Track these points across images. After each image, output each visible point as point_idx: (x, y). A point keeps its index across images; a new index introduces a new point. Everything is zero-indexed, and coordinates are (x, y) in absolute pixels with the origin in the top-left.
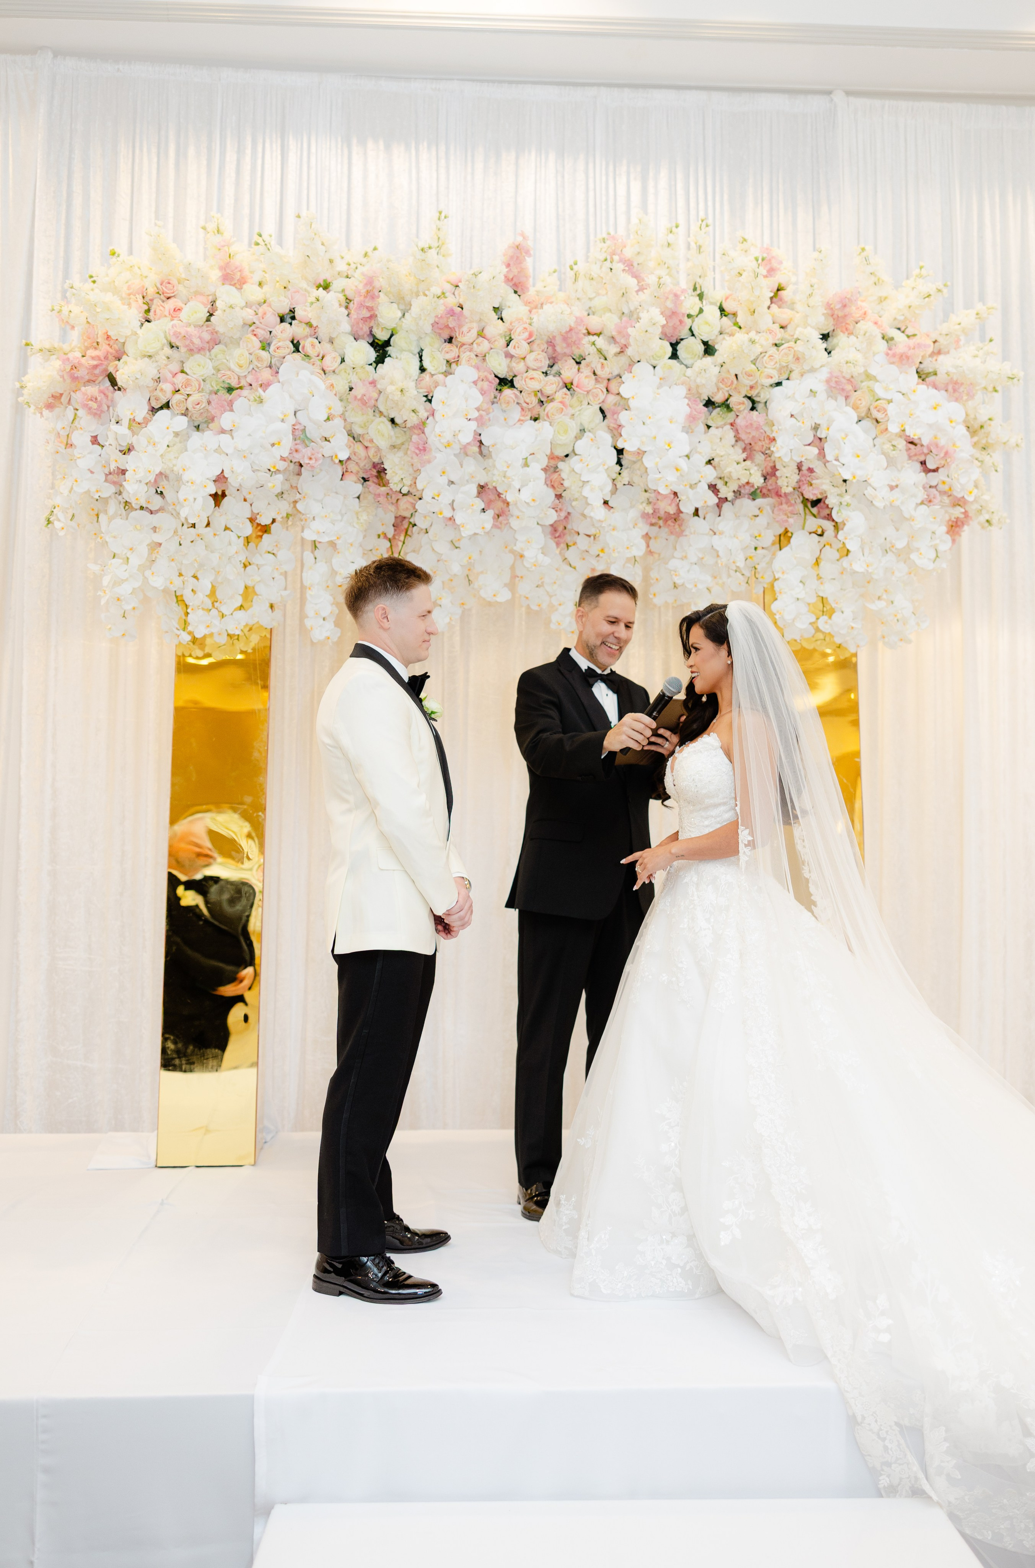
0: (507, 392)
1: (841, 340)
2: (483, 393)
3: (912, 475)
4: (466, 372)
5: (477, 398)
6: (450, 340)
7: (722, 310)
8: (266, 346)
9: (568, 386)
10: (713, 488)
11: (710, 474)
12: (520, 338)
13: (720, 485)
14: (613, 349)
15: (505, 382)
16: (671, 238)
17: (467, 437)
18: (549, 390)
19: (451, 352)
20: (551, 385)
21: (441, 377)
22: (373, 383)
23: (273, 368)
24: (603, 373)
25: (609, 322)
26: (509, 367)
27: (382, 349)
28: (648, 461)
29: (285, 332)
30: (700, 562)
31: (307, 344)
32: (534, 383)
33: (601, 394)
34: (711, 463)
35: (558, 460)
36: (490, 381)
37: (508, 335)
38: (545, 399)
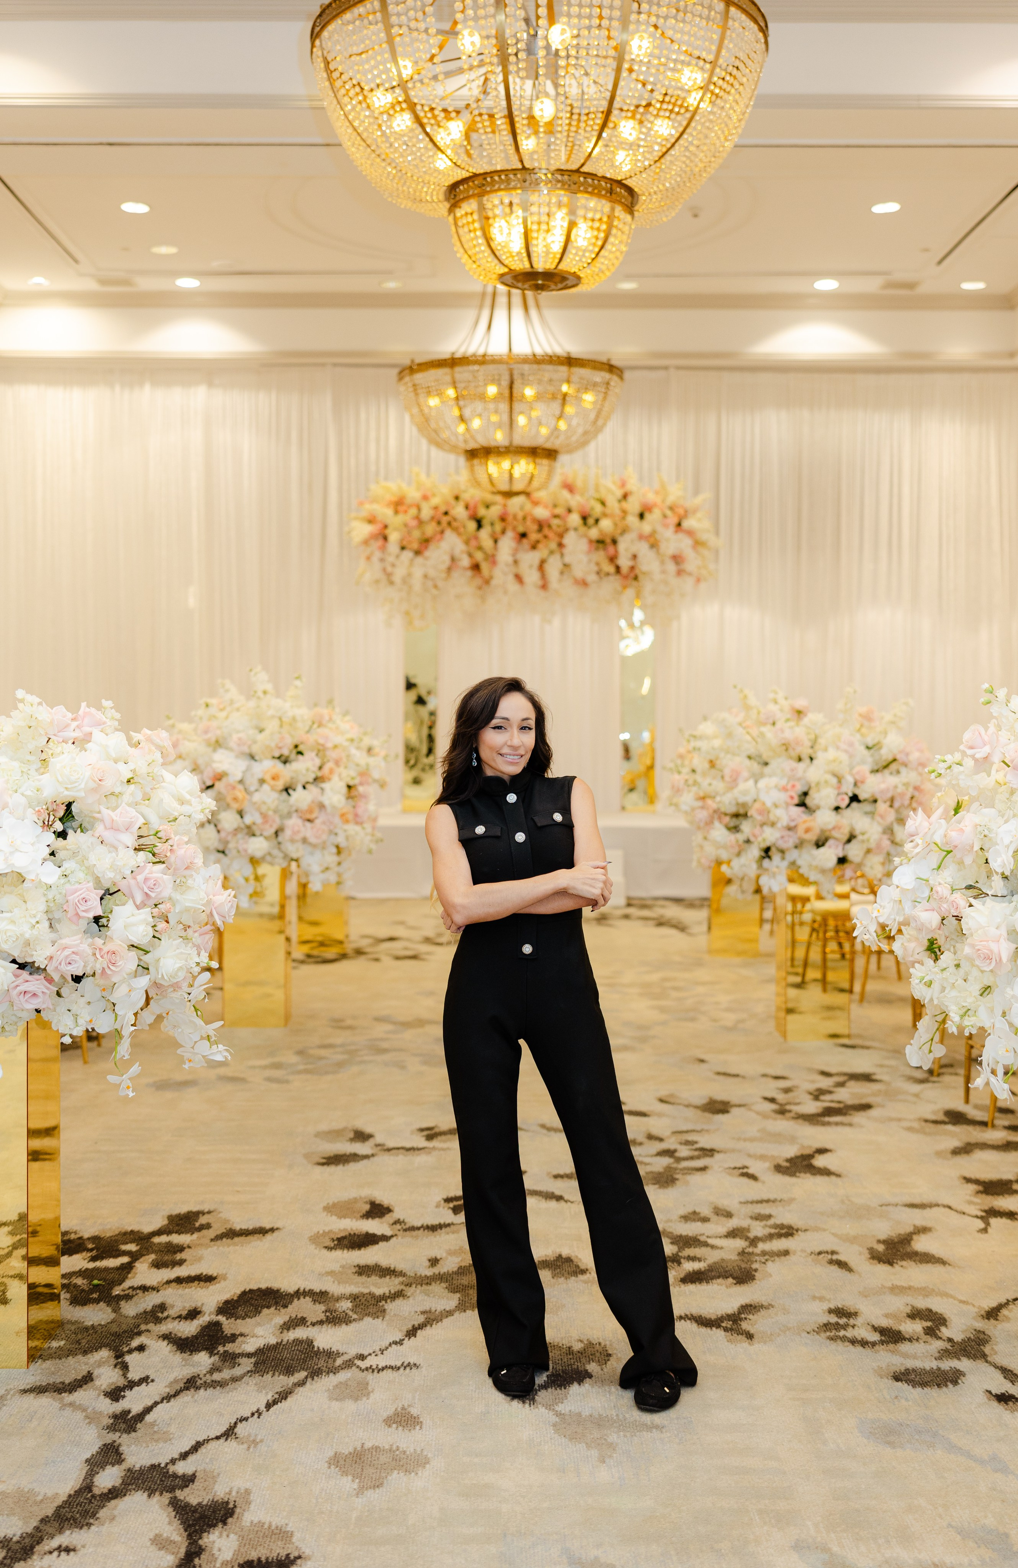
0: (525, 541)
1: (647, 516)
2: (515, 542)
3: (671, 567)
4: (510, 534)
5: (513, 545)
6: (504, 521)
7: (603, 503)
8: (439, 523)
9: (546, 537)
10: (598, 573)
11: (596, 568)
12: (529, 518)
13: (601, 570)
14: (562, 523)
15: (523, 535)
17: (510, 559)
18: (539, 538)
19: (503, 524)
20: (540, 536)
21: (500, 535)
22: (476, 538)
23: (442, 532)
24: (559, 532)
25: (561, 511)
26: (525, 530)
27: (479, 524)
28: (573, 566)
29: (445, 519)
31: (454, 524)
32: (534, 536)
33: (557, 539)
34: (598, 564)
35: (542, 563)
36: (518, 536)
37: (524, 518)
38: (538, 542)
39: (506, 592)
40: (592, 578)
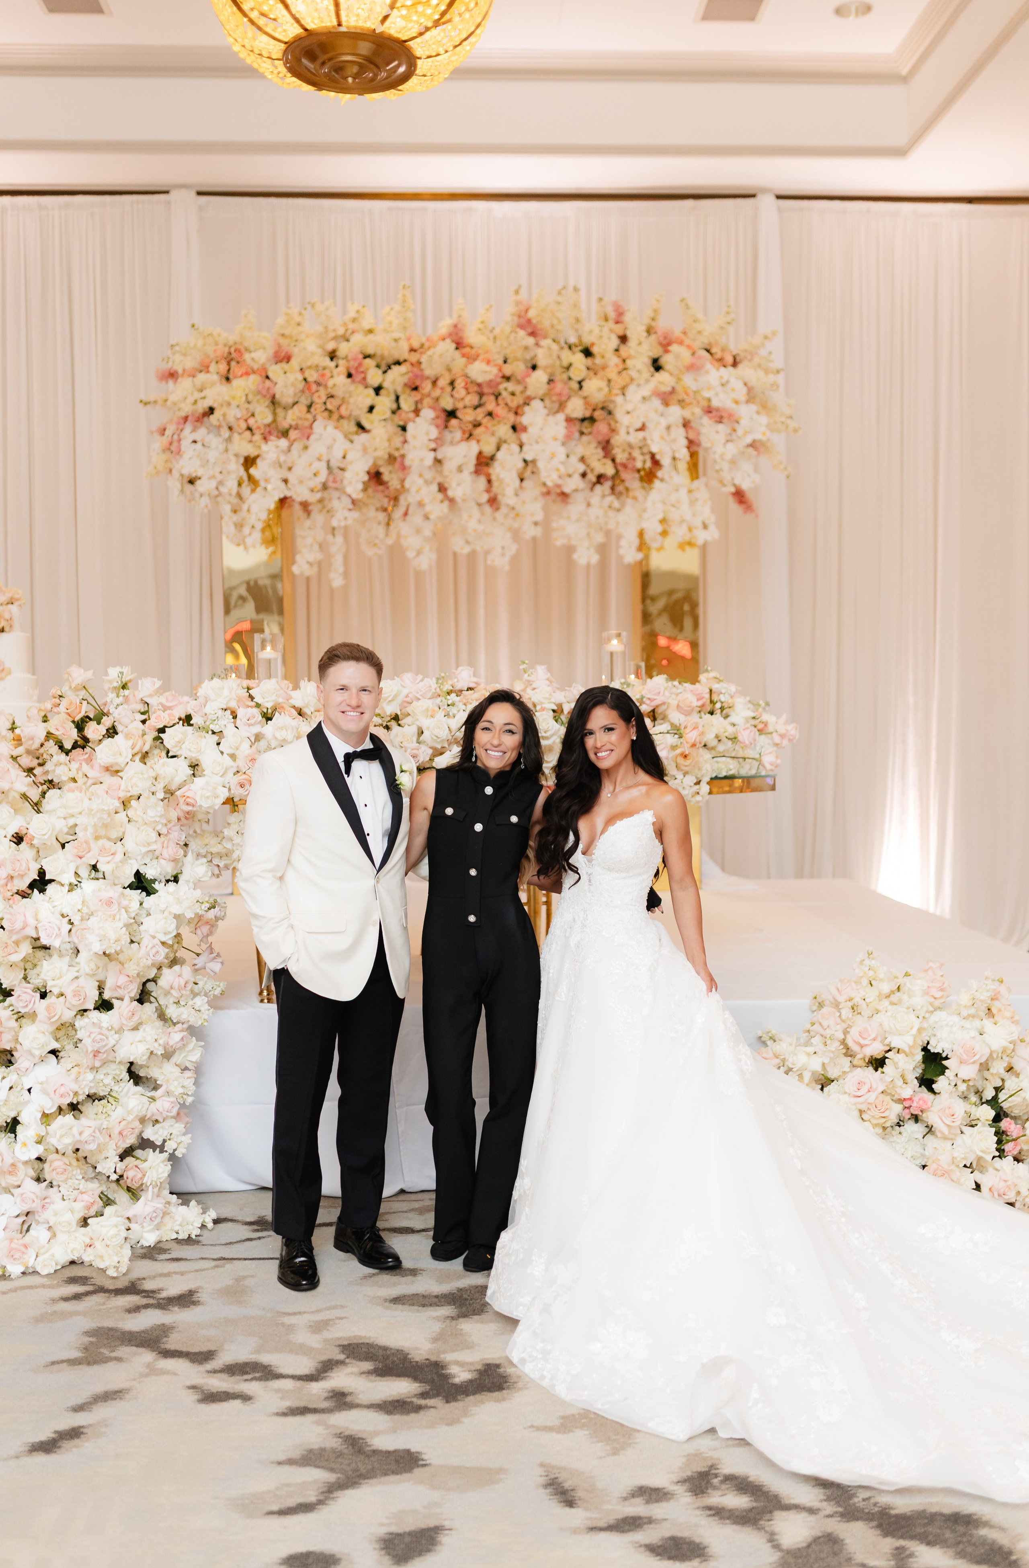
0: (454, 422)
1: (665, 362)
2: (437, 426)
4: (428, 413)
5: (434, 433)
6: (416, 389)
9: (490, 414)
10: (584, 475)
11: (581, 468)
12: (460, 384)
13: (588, 471)
14: (518, 389)
15: (451, 414)
16: (559, 299)
17: (429, 458)
18: (479, 418)
19: (416, 396)
20: (480, 414)
21: (412, 415)
24: (514, 404)
25: (517, 368)
26: (454, 404)
28: (540, 464)
30: (578, 520)
32: (468, 416)
33: (512, 418)
34: (582, 459)
35: (484, 462)
36: (443, 416)
37: (452, 383)
38: (477, 425)
39: (427, 517)
40: (573, 484)
